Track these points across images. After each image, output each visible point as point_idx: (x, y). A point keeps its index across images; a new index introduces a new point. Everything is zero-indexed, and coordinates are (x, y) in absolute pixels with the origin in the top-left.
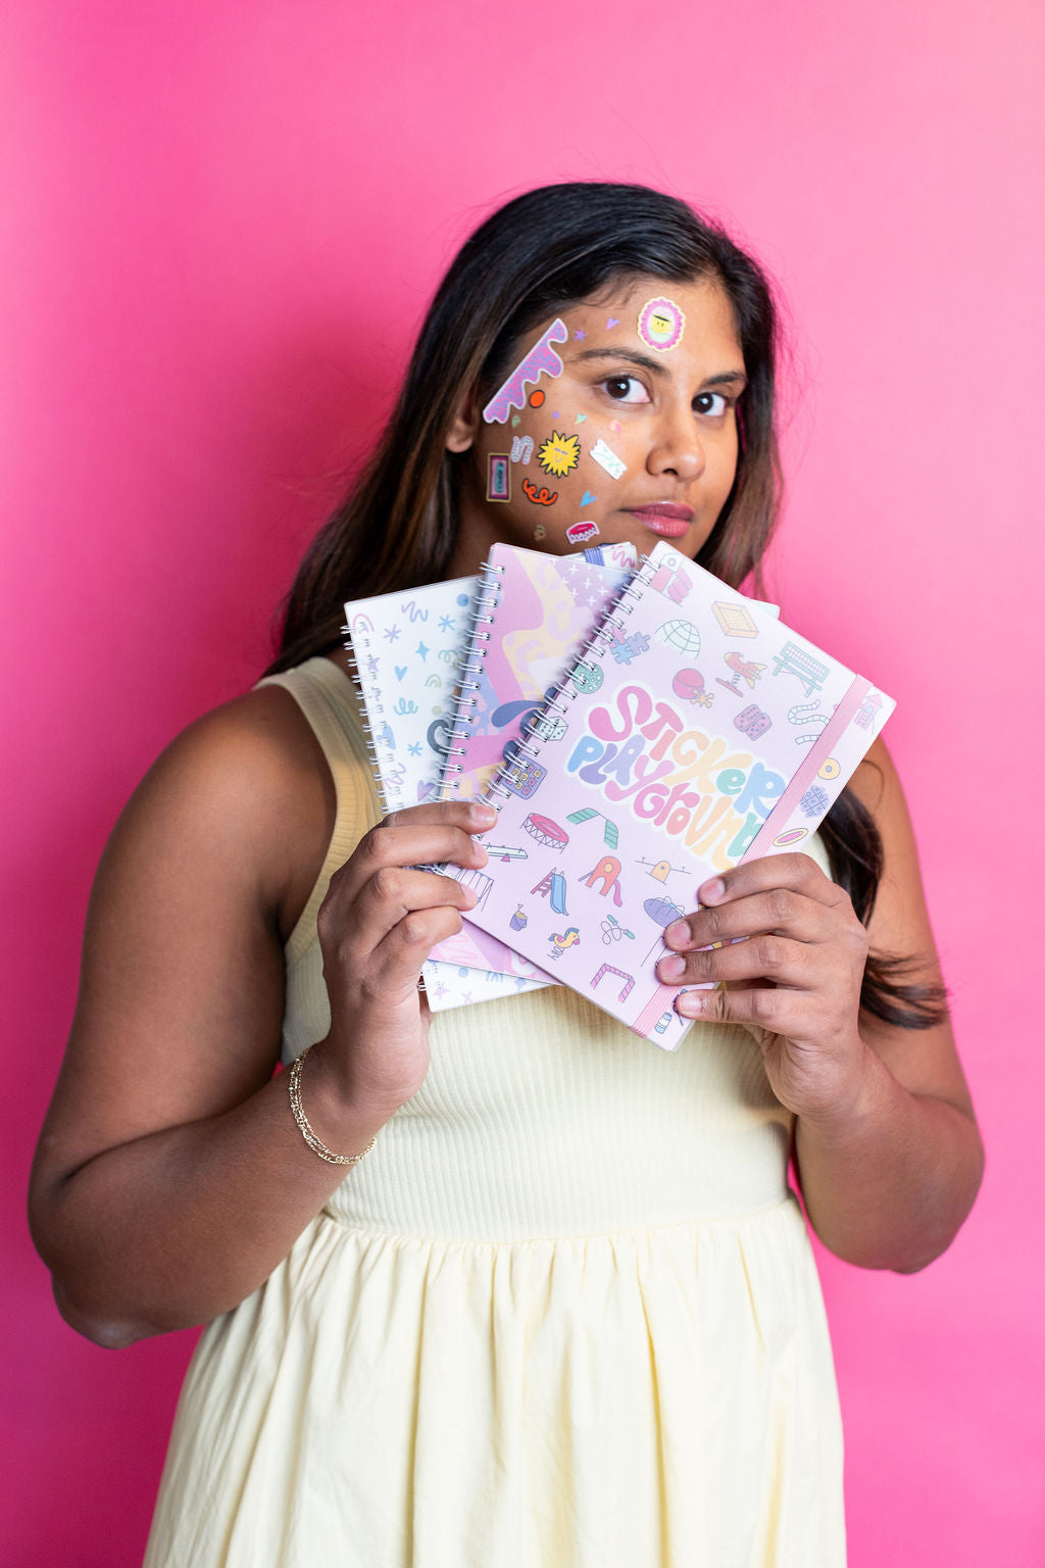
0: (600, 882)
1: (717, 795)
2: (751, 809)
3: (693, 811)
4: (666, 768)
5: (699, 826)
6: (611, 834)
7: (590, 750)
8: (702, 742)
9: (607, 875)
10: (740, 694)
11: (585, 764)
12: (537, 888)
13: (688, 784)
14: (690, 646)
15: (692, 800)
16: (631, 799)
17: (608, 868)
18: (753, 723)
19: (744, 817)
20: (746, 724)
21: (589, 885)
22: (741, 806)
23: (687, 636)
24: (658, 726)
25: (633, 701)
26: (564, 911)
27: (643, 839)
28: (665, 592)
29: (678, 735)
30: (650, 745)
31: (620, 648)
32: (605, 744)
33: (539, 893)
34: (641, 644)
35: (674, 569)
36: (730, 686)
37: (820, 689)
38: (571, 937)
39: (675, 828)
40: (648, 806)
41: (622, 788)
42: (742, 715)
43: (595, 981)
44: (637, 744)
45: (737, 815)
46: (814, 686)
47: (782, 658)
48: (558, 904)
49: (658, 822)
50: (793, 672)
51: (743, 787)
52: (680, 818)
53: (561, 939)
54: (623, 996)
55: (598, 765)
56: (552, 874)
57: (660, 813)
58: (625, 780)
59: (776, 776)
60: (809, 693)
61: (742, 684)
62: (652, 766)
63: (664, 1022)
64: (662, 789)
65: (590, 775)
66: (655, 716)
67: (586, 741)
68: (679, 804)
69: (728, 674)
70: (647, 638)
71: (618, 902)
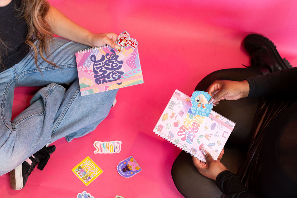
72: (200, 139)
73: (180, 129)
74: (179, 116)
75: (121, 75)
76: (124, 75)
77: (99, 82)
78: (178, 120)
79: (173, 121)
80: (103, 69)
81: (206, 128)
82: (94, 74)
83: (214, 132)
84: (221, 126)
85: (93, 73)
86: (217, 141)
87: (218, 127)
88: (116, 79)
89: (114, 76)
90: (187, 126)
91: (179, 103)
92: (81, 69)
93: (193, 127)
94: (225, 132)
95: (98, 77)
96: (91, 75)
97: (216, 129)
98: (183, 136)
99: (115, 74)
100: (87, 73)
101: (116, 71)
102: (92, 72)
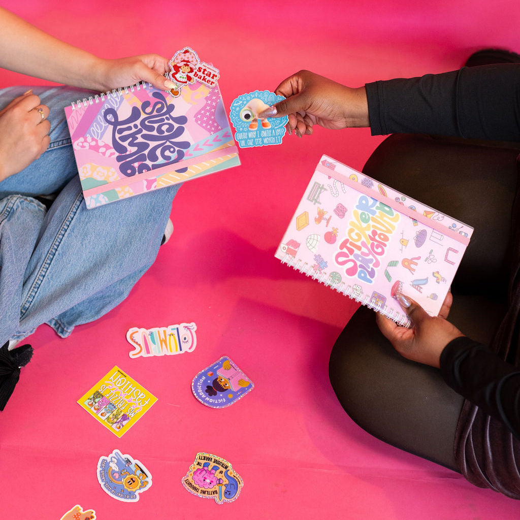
0: (412, 266)
1: (371, 223)
2: (374, 208)
3: (379, 232)
4: (364, 244)
5: (384, 229)
6: (393, 264)
7: (363, 275)
8: (351, 231)
9: (409, 264)
10: (331, 217)
11: (368, 277)
12: (420, 291)
13: (369, 235)
14: (316, 238)
15: (374, 233)
16: (378, 257)
17: (406, 263)
18: (341, 211)
19: (378, 211)
20: (341, 214)
21: (414, 270)
22: (374, 213)
23: (311, 241)
24: (348, 249)
25: (341, 259)
26: (427, 279)
27: (392, 251)
28: (296, 250)
29: (350, 240)
30: (356, 251)
31: (322, 266)
32: (359, 269)
33: (421, 290)
34: (318, 258)
35: (287, 247)
36: (328, 221)
37: (323, 185)
38: (436, 275)
39: (386, 239)
40: (379, 250)
41: (374, 261)
42: (339, 215)
43: (452, 263)
44: (357, 256)
45: (377, 214)
46: (323, 188)
47: (314, 201)
48: (425, 281)
49: (385, 245)
50: (319, 196)
51: (366, 213)
52: (382, 237)
53: (438, 279)
54: (456, 251)
55: (368, 271)
56: (413, 286)
57: (381, 245)
58: (371, 261)
59: (360, 199)
60: (325, 189)
61: (326, 216)
62: (364, 250)
63: (463, 234)
64: (372, 245)
65: (372, 274)
66: (345, 250)
67: (360, 277)
68: (377, 238)
69: (324, 222)
70: (315, 256)
71: (419, 258)
72: (390, 270)
73: (342, 247)
74: (335, 217)
75: (185, 151)
76: (191, 149)
77: (129, 171)
78: (333, 228)
79: (323, 229)
80: (137, 138)
81: (404, 242)
82: (117, 154)
83: (423, 251)
84: (439, 237)
85: (113, 150)
86: (433, 273)
87: (432, 238)
88: (172, 159)
89: (167, 153)
90: (357, 241)
91: (332, 185)
92: (81, 144)
93: (371, 242)
94: (450, 249)
95: (127, 160)
96: (110, 156)
97: (428, 244)
98: (350, 265)
99: (168, 148)
100: (99, 152)
101: (171, 142)
102: (111, 148)
